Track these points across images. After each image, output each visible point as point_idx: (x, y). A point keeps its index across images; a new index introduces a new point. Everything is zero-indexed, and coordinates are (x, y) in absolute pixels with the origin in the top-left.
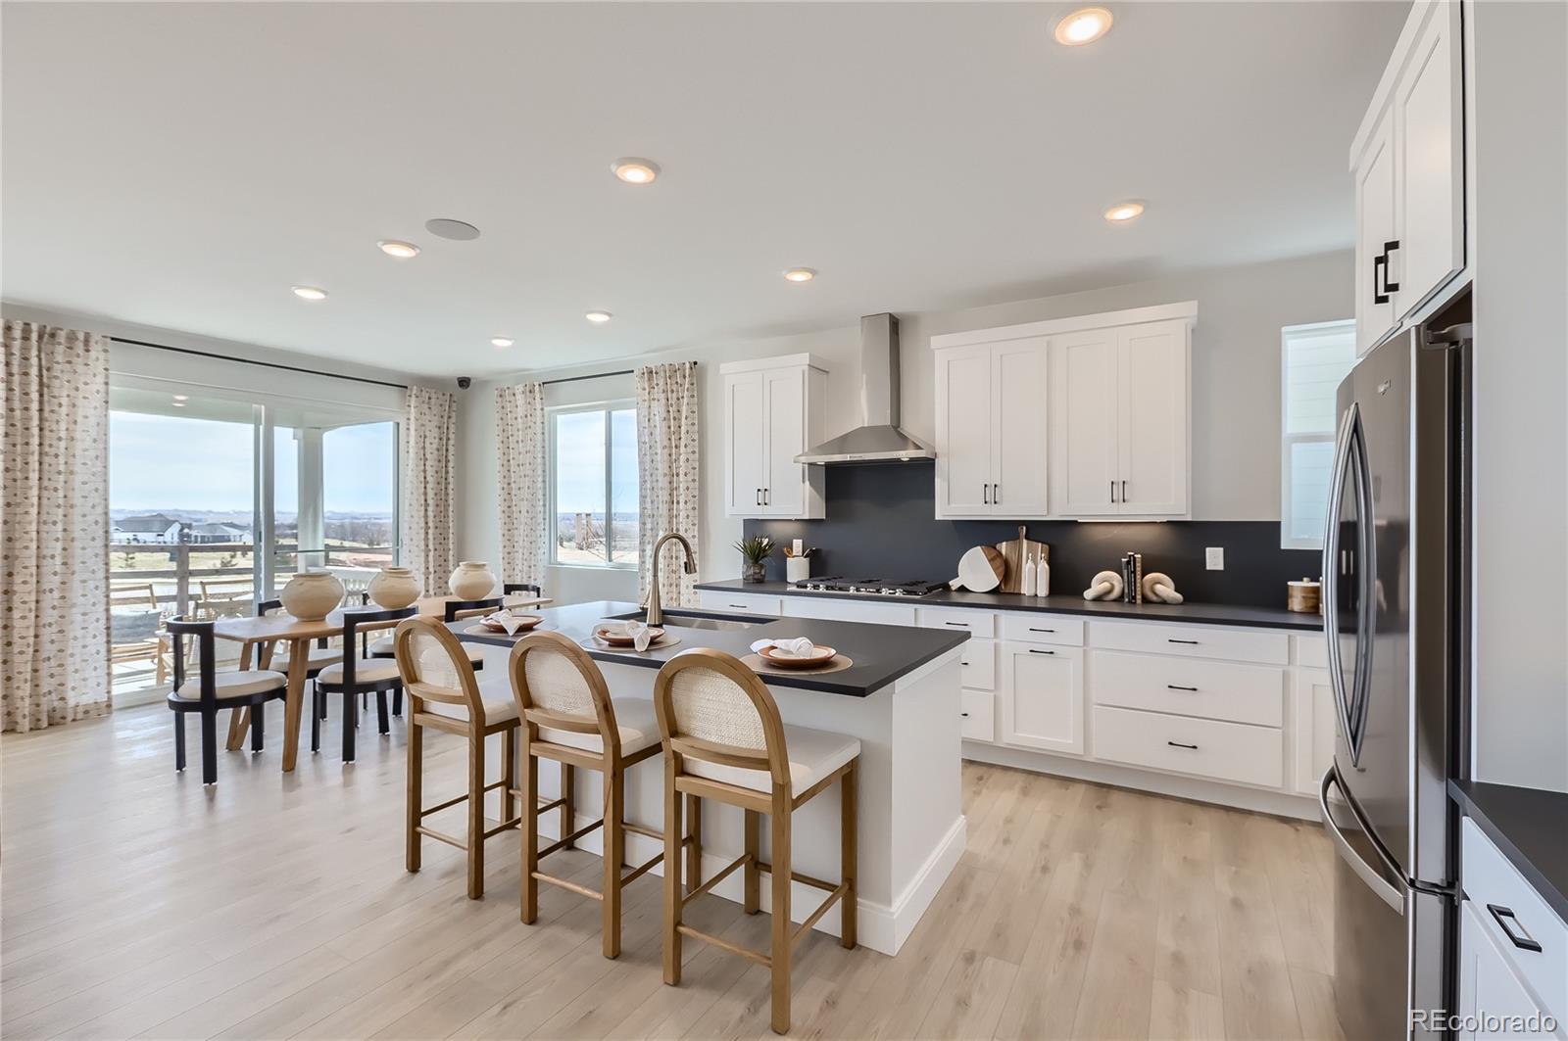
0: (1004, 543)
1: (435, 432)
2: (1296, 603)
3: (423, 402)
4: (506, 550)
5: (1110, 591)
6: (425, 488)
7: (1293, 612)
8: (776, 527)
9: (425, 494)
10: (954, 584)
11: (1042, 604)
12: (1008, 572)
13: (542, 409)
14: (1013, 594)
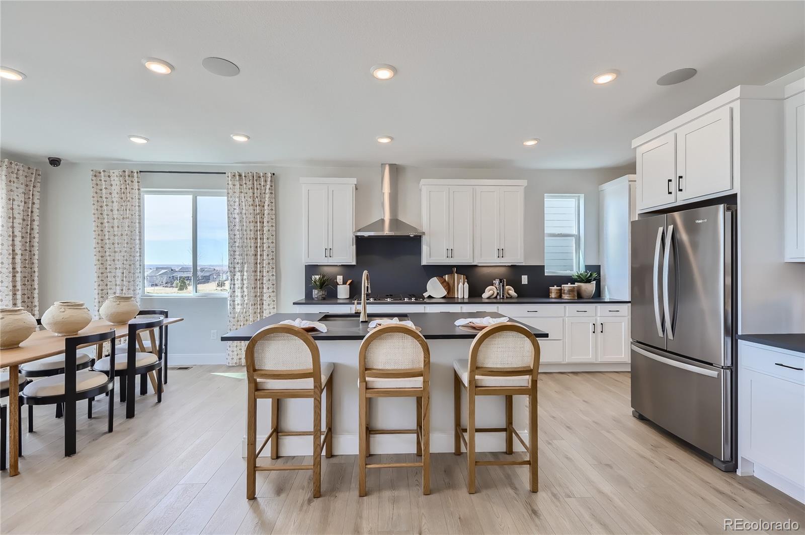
0: (447, 275)
1: (22, 197)
2: (553, 295)
3: (12, 173)
4: (100, 288)
5: (493, 295)
6: (13, 240)
7: (552, 298)
8: (326, 269)
9: (13, 245)
10: (426, 295)
11: (466, 301)
12: (449, 288)
13: (139, 189)
14: (452, 298)
